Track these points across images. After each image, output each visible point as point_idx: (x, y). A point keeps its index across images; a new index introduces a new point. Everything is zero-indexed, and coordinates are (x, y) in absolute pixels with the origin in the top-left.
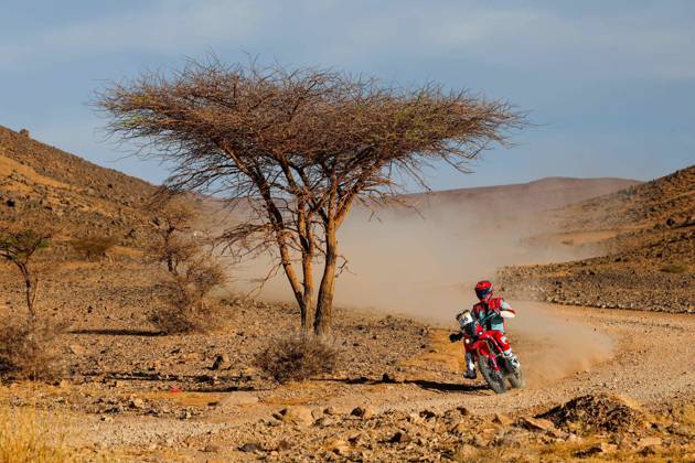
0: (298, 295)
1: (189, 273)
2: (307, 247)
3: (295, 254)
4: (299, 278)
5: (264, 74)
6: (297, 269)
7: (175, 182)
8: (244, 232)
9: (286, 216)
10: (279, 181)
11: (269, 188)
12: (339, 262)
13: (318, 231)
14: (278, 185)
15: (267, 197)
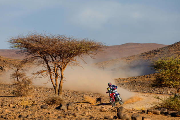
0: (54, 87)
1: (22, 81)
2: (56, 76)
3: (53, 77)
4: (54, 82)
5: (47, 36)
6: (54, 81)
7: (26, 60)
8: (42, 72)
9: (51, 68)
10: (50, 60)
11: (48, 62)
12: (64, 79)
13: (59, 72)
14: (50, 61)
15: (47, 64)
